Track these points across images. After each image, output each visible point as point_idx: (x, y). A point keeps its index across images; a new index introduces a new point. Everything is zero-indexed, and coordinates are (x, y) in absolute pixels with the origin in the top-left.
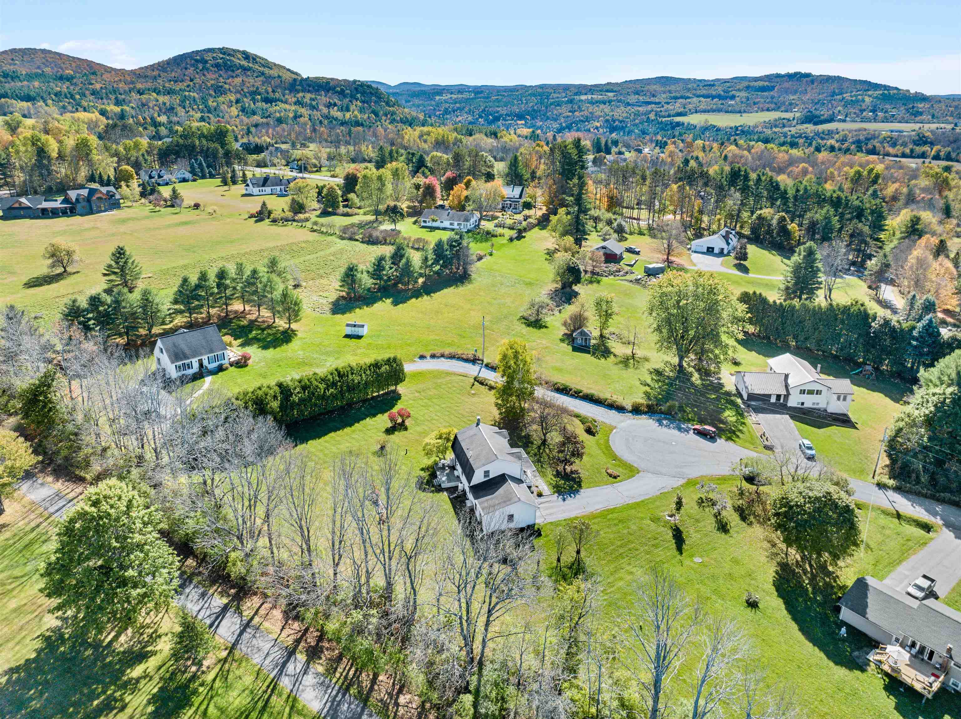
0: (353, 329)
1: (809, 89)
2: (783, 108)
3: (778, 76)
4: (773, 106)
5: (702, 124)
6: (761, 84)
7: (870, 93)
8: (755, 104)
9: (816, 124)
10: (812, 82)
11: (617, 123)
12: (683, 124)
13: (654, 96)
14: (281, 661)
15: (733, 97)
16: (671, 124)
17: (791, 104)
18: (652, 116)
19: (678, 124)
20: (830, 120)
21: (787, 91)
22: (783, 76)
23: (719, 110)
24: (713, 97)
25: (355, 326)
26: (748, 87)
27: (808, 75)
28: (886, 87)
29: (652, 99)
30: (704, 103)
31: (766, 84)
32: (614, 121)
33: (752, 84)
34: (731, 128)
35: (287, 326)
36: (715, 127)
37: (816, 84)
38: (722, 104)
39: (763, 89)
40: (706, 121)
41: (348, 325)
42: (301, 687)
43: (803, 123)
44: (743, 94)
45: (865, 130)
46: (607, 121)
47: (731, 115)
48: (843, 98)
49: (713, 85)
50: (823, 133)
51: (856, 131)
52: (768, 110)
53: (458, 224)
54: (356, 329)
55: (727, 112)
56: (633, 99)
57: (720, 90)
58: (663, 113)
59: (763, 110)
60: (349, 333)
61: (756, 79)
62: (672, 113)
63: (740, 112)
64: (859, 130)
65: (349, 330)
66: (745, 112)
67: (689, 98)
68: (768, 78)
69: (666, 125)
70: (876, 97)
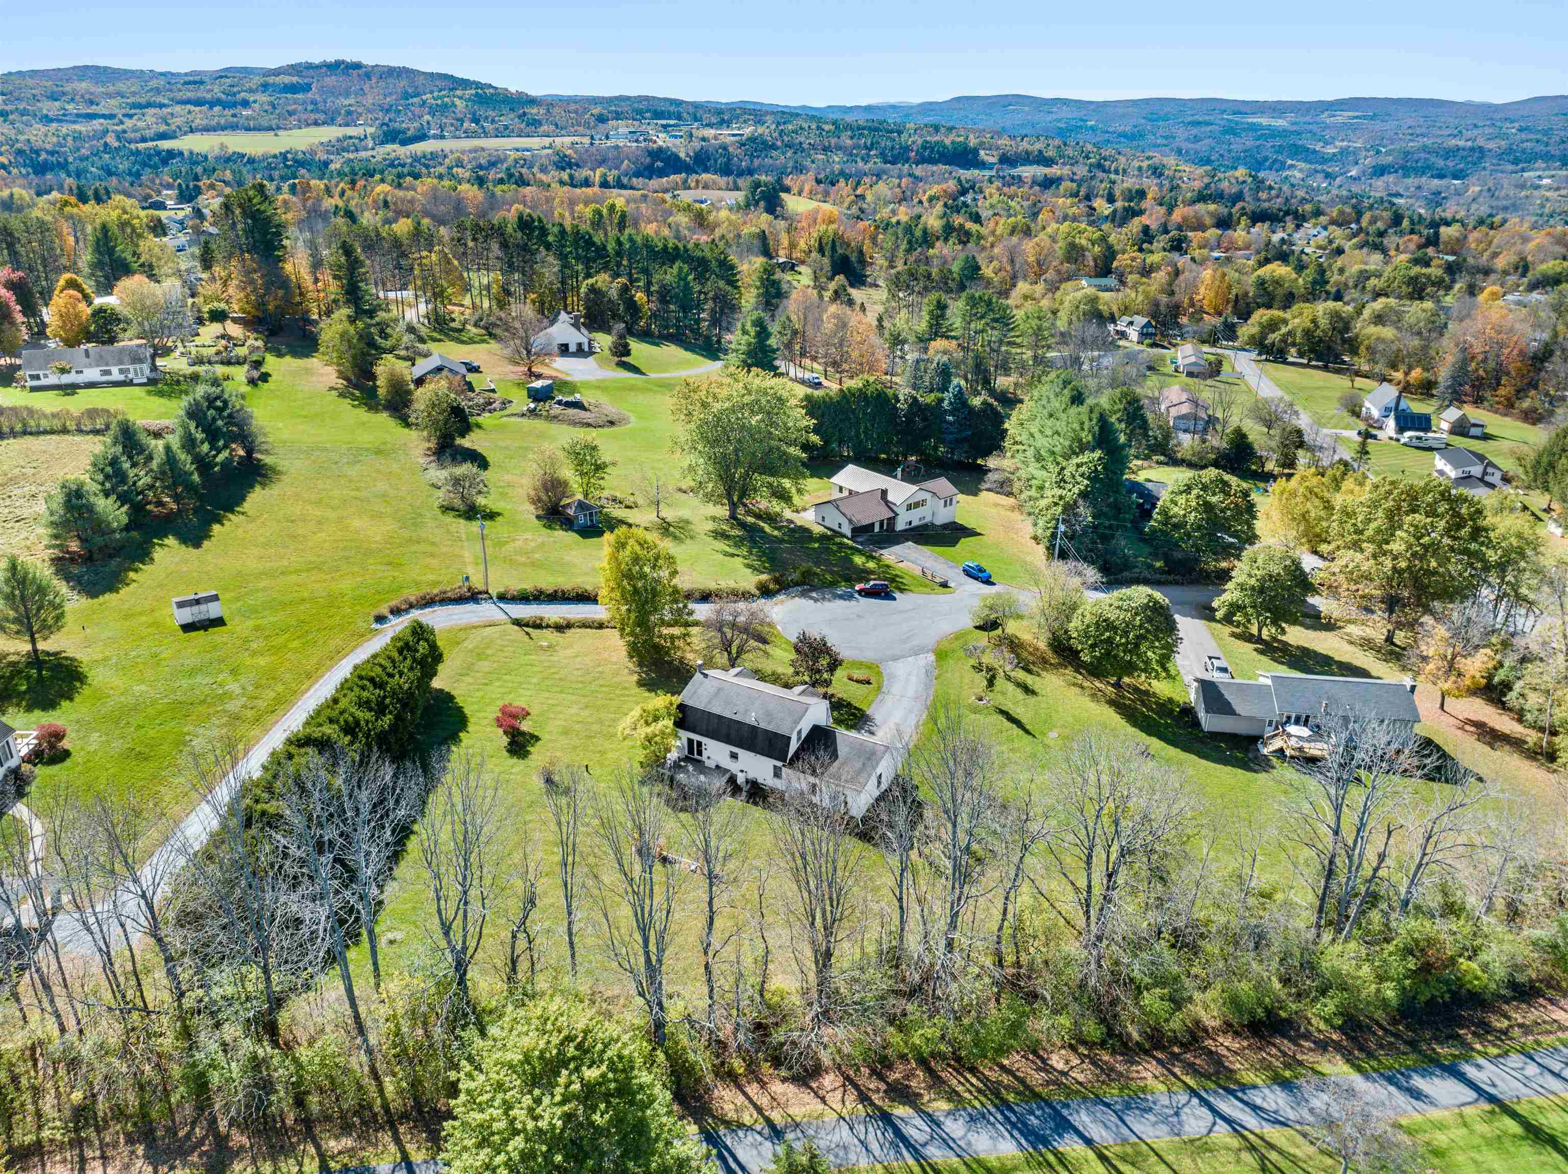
0: (195, 609)
1: (366, 87)
2: (339, 120)
3: (310, 66)
4: (322, 117)
5: (217, 151)
6: (287, 79)
7: (459, 93)
8: (290, 113)
9: (404, 143)
10: (368, 76)
11: (43, 156)
12: (181, 154)
13: (91, 103)
14: (890, 1135)
15: (245, 104)
16: (158, 153)
17: (349, 113)
18: (111, 140)
19: (171, 154)
20: (421, 137)
21: (333, 92)
22: (318, 67)
23: (234, 127)
24: (212, 104)
25: (198, 602)
26: (265, 86)
27: (357, 66)
28: (477, 85)
29: (93, 109)
30: (199, 116)
31: (295, 79)
32: (37, 152)
33: (271, 80)
34: (275, 156)
35: (28, 647)
36: (243, 156)
37: (374, 80)
38: (234, 116)
39: (292, 89)
40: (223, 146)
41: (181, 605)
42: (961, 1143)
43: (382, 143)
44: (263, 98)
45: (483, 149)
46: (20, 152)
47: (257, 133)
48: (424, 102)
49: (202, 82)
50: (424, 156)
51: (470, 151)
52: (316, 124)
53: (121, 371)
54: (203, 607)
55: (248, 129)
56: (50, 108)
57: (217, 91)
58: (131, 135)
59: (308, 125)
60: (189, 619)
61: (277, 72)
62: (148, 133)
63: (270, 129)
64: (475, 150)
65: (187, 615)
66: (279, 128)
67: (164, 106)
68: (294, 69)
69: (150, 157)
70: (470, 100)
